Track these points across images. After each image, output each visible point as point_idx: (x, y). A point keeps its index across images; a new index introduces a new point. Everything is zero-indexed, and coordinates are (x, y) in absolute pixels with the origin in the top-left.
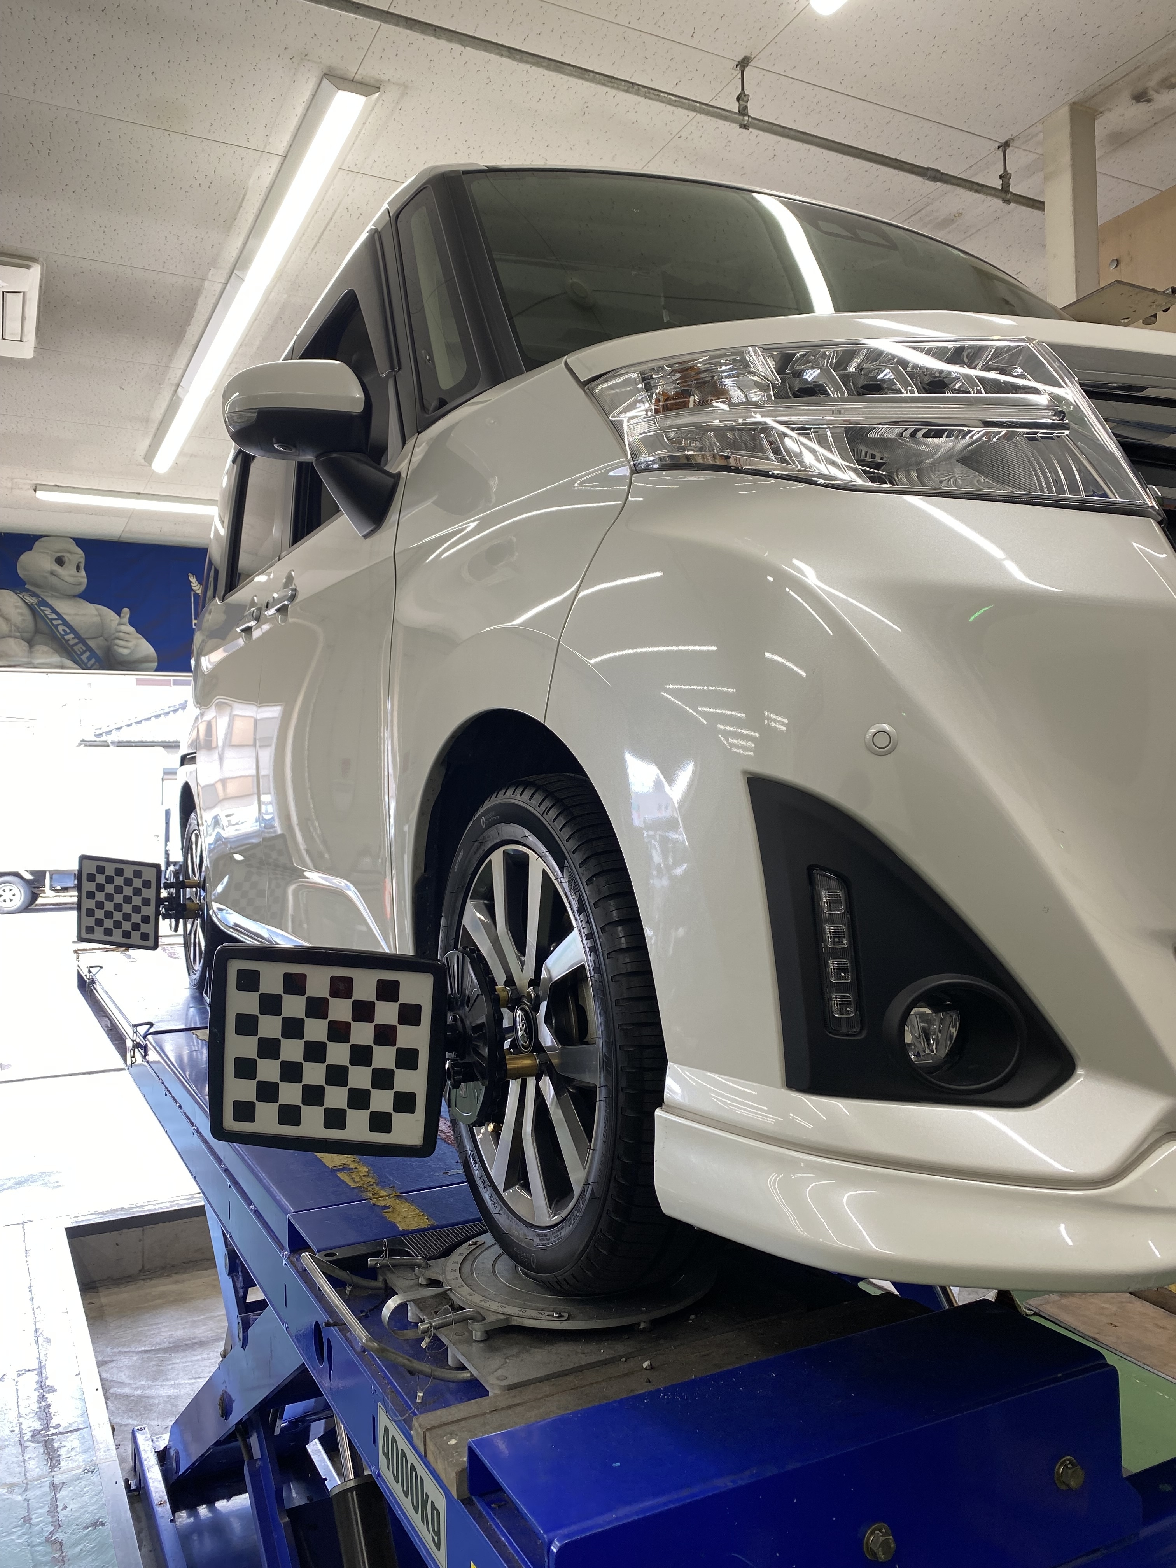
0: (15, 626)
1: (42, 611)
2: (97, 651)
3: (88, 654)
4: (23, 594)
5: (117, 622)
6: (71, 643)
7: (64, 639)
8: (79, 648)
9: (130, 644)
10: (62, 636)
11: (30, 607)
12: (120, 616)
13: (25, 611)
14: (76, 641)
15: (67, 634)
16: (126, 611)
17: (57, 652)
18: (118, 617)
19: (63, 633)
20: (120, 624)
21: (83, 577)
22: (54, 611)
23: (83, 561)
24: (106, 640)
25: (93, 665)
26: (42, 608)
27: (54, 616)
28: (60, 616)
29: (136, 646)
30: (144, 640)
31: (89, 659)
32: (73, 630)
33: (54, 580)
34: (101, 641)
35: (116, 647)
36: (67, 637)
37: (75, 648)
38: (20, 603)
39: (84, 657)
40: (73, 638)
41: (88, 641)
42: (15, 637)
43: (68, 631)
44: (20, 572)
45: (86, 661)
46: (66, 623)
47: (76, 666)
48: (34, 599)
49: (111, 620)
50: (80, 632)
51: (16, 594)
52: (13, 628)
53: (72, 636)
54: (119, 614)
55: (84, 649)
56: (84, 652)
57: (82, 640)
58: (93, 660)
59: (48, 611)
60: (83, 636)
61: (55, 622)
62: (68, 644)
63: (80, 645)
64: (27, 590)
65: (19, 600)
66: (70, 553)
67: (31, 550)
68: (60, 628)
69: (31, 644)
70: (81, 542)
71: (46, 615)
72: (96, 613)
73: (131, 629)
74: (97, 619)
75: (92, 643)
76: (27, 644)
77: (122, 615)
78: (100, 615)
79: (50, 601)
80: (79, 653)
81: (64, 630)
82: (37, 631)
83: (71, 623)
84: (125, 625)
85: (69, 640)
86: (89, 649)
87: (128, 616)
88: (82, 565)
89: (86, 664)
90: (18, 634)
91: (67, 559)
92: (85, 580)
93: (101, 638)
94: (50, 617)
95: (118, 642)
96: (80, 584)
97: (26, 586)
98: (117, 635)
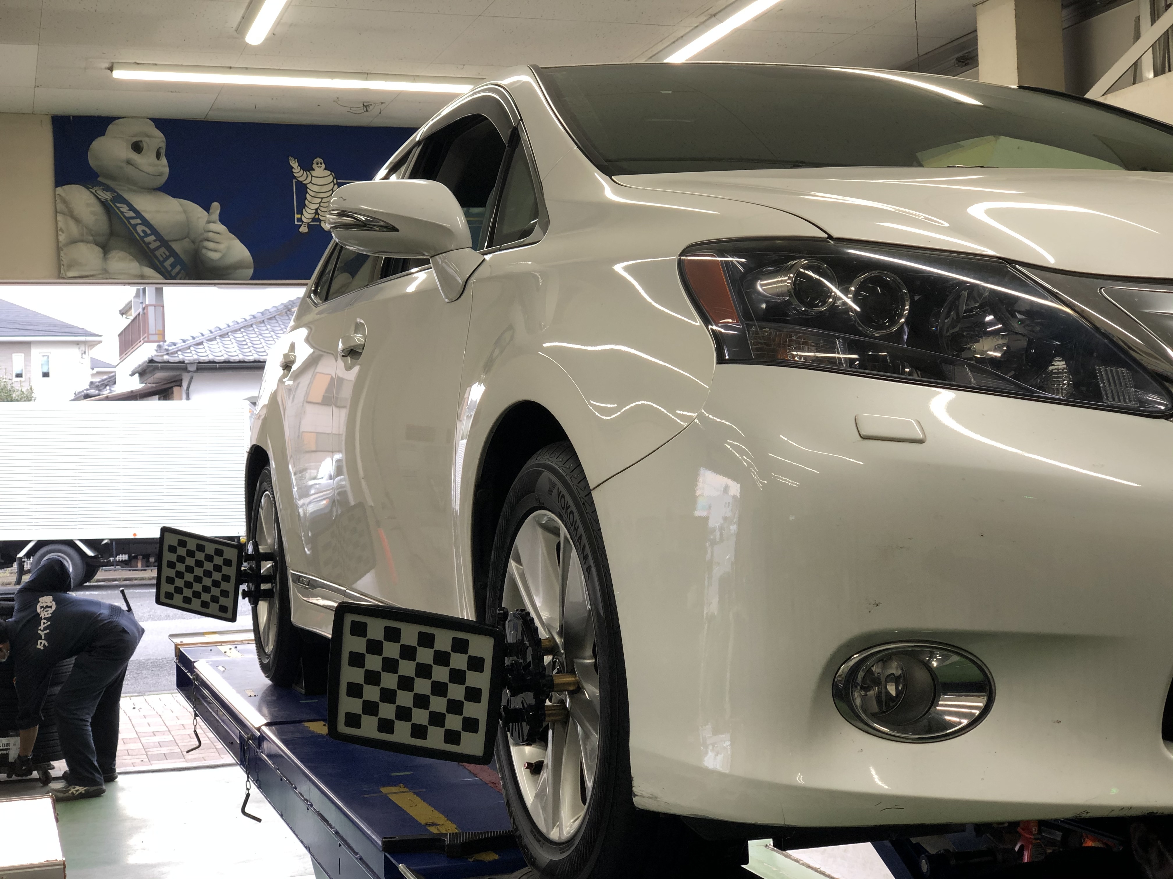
0: (86, 228)
1: (118, 208)
2: (182, 256)
3: (172, 260)
4: (95, 188)
5: (206, 219)
6: (152, 246)
7: (144, 242)
8: (162, 252)
9: (221, 247)
10: (142, 238)
11: (104, 204)
12: (208, 213)
13: (98, 208)
14: (158, 244)
15: (147, 235)
16: (216, 206)
17: (136, 259)
18: (206, 213)
19: (142, 234)
20: (209, 222)
21: (164, 166)
22: (132, 208)
23: (163, 145)
24: (193, 242)
25: (178, 274)
26: (118, 205)
27: (132, 214)
28: (138, 214)
29: (228, 248)
30: (238, 241)
31: (173, 266)
32: (154, 231)
33: (129, 169)
34: (186, 244)
35: (204, 251)
36: (147, 239)
37: (157, 253)
38: (93, 200)
39: (167, 264)
40: (155, 241)
41: (170, 243)
42: (88, 242)
43: (149, 232)
44: (92, 162)
45: (169, 269)
46: (145, 222)
47: (158, 275)
48: (108, 193)
49: (199, 218)
50: (162, 233)
51: (88, 188)
52: (85, 230)
53: (152, 238)
54: (207, 209)
55: (167, 253)
56: (167, 258)
57: (164, 243)
58: (178, 268)
59: (124, 208)
60: (166, 238)
61: (133, 222)
62: (148, 248)
63: (163, 250)
64: (101, 184)
65: (92, 196)
66: (149, 136)
67: (103, 134)
68: (140, 229)
69: (105, 248)
70: (161, 123)
71: (122, 213)
72: (180, 209)
73: (221, 228)
74: (181, 217)
75: (176, 246)
76: (101, 250)
77: (211, 211)
78: (185, 212)
79: (127, 196)
80: (161, 259)
81: (144, 231)
82: (112, 233)
83: (152, 222)
84: (214, 222)
85: (150, 243)
86: (173, 253)
87: (218, 212)
88: (163, 151)
89: (169, 272)
90: (91, 238)
91: (145, 145)
92: (167, 170)
93: (187, 239)
94: (127, 215)
95: (206, 243)
96: (161, 174)
97: (99, 179)
98: (206, 235)
